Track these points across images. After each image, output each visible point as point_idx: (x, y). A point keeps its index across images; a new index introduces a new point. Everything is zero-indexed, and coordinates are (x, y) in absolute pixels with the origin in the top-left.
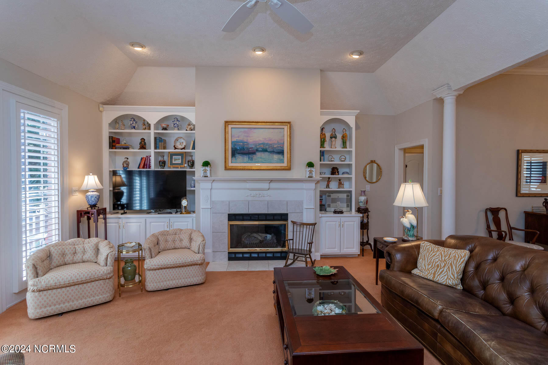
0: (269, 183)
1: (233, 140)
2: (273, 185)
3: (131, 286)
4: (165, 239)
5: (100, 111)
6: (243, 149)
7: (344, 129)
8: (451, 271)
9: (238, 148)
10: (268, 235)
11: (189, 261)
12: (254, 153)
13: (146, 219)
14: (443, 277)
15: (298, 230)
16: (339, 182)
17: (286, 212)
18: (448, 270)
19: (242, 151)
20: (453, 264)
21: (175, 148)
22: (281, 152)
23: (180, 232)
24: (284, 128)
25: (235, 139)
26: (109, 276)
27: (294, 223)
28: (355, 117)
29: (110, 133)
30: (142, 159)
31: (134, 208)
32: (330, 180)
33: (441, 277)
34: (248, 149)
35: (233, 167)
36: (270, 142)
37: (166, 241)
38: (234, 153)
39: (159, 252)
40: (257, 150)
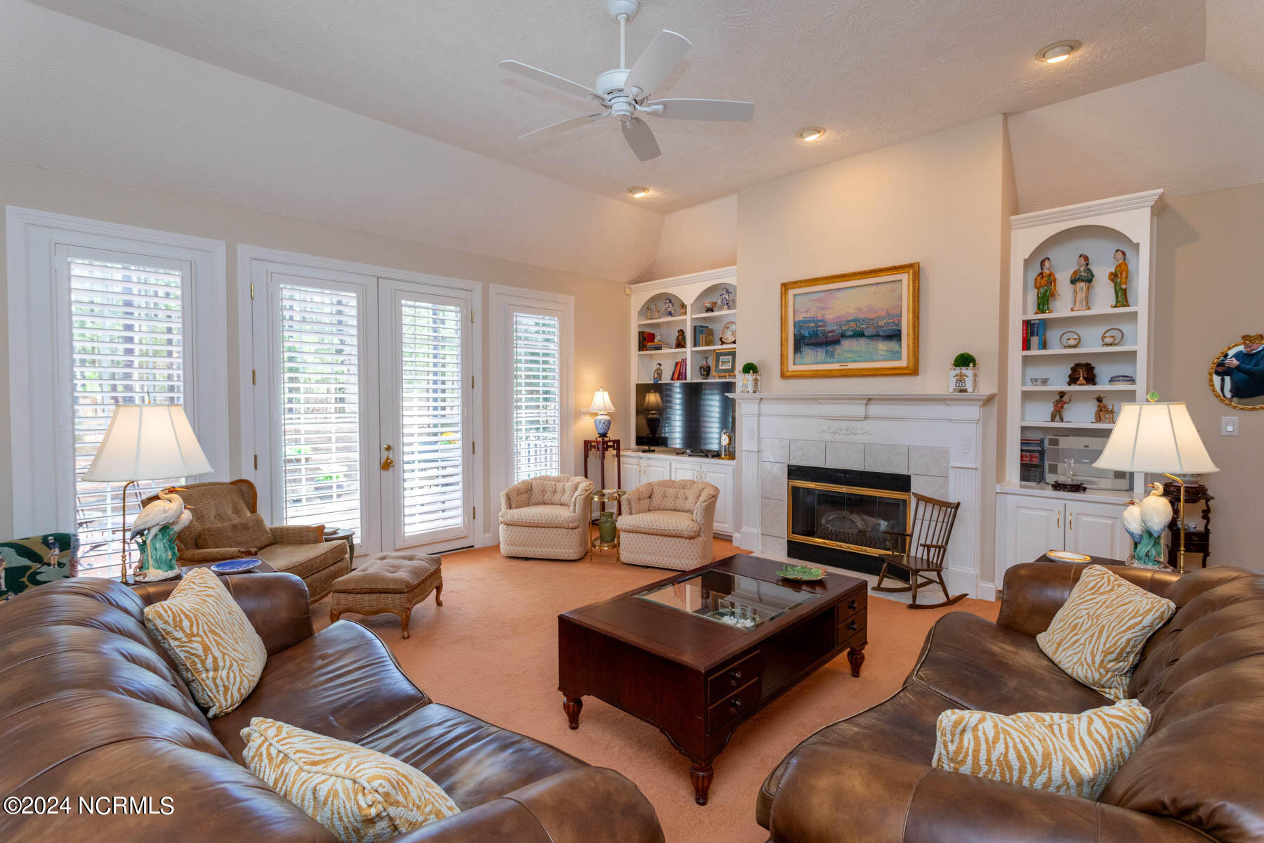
0: (866, 404)
1: (797, 319)
2: (875, 409)
3: (606, 548)
4: (662, 493)
5: (627, 295)
6: (815, 334)
7: (1117, 251)
8: (1092, 645)
9: (807, 335)
10: (882, 522)
11: (671, 528)
12: (836, 342)
13: (671, 464)
14: (1070, 656)
15: (928, 516)
16: (1099, 406)
17: (904, 472)
18: (1088, 641)
19: (813, 340)
20: (1106, 628)
21: (723, 343)
22: (895, 336)
23: (691, 486)
24: (901, 280)
25: (800, 318)
26: (571, 525)
27: (920, 498)
28: (1149, 208)
29: (639, 325)
30: (677, 363)
31: (669, 446)
32: (1065, 399)
33: (1067, 655)
34: (824, 333)
35: (795, 373)
36: (870, 316)
37: (665, 496)
38: (801, 342)
39: (650, 510)
40: (843, 336)
